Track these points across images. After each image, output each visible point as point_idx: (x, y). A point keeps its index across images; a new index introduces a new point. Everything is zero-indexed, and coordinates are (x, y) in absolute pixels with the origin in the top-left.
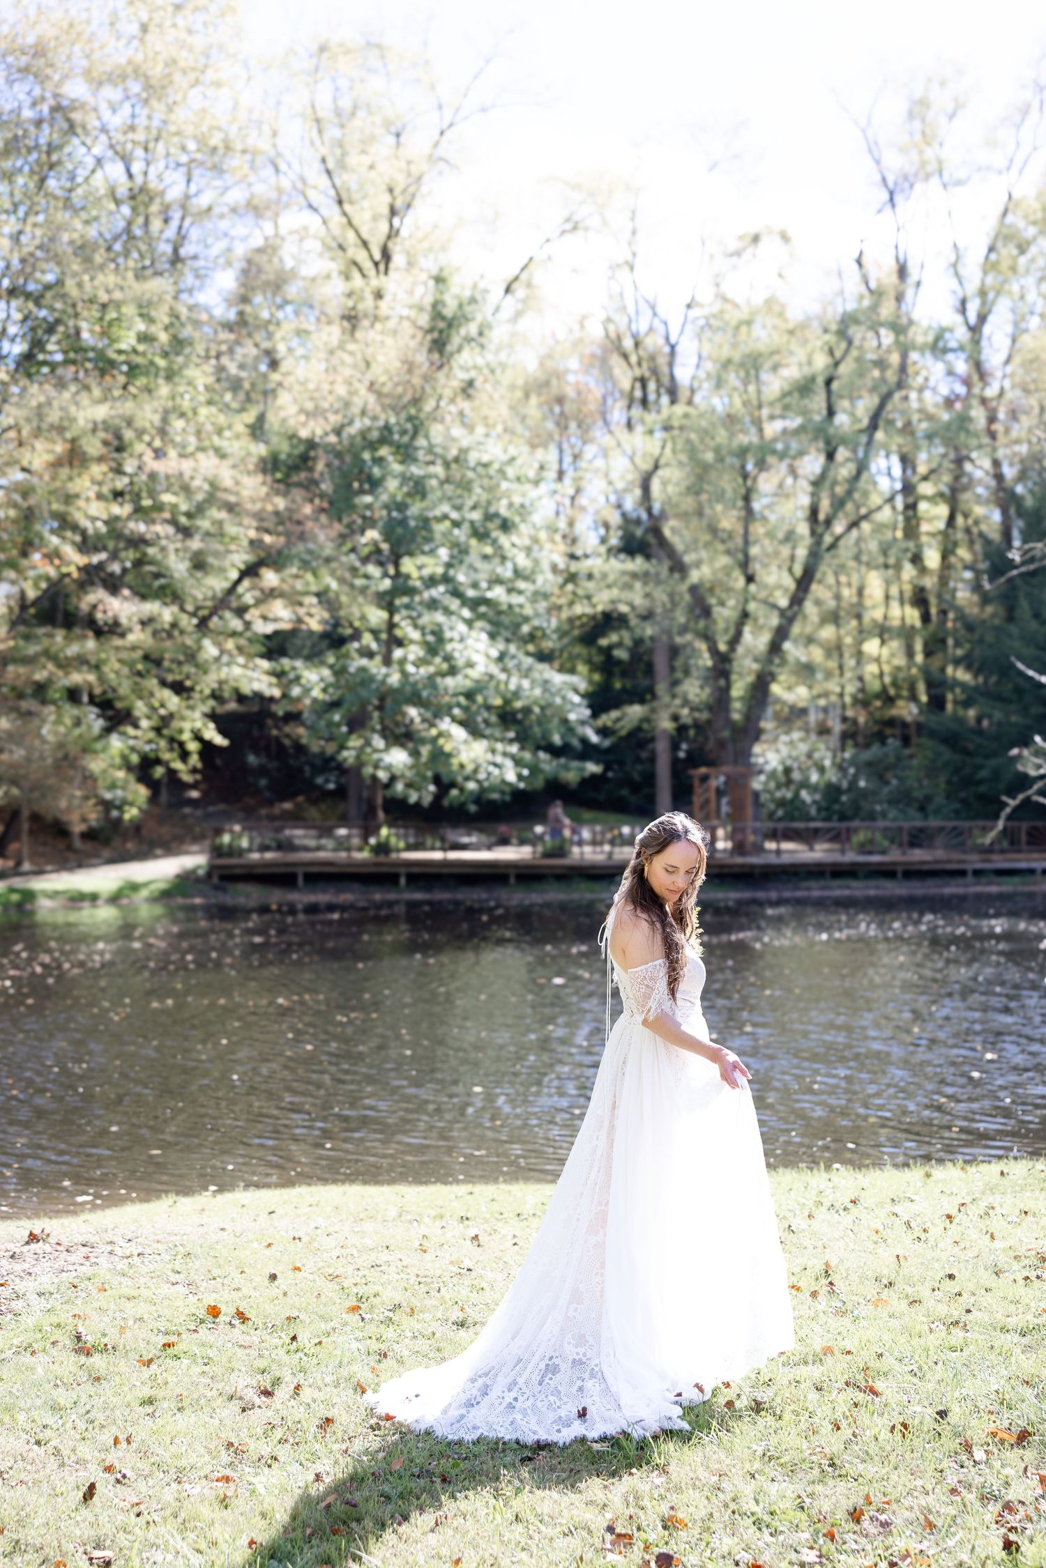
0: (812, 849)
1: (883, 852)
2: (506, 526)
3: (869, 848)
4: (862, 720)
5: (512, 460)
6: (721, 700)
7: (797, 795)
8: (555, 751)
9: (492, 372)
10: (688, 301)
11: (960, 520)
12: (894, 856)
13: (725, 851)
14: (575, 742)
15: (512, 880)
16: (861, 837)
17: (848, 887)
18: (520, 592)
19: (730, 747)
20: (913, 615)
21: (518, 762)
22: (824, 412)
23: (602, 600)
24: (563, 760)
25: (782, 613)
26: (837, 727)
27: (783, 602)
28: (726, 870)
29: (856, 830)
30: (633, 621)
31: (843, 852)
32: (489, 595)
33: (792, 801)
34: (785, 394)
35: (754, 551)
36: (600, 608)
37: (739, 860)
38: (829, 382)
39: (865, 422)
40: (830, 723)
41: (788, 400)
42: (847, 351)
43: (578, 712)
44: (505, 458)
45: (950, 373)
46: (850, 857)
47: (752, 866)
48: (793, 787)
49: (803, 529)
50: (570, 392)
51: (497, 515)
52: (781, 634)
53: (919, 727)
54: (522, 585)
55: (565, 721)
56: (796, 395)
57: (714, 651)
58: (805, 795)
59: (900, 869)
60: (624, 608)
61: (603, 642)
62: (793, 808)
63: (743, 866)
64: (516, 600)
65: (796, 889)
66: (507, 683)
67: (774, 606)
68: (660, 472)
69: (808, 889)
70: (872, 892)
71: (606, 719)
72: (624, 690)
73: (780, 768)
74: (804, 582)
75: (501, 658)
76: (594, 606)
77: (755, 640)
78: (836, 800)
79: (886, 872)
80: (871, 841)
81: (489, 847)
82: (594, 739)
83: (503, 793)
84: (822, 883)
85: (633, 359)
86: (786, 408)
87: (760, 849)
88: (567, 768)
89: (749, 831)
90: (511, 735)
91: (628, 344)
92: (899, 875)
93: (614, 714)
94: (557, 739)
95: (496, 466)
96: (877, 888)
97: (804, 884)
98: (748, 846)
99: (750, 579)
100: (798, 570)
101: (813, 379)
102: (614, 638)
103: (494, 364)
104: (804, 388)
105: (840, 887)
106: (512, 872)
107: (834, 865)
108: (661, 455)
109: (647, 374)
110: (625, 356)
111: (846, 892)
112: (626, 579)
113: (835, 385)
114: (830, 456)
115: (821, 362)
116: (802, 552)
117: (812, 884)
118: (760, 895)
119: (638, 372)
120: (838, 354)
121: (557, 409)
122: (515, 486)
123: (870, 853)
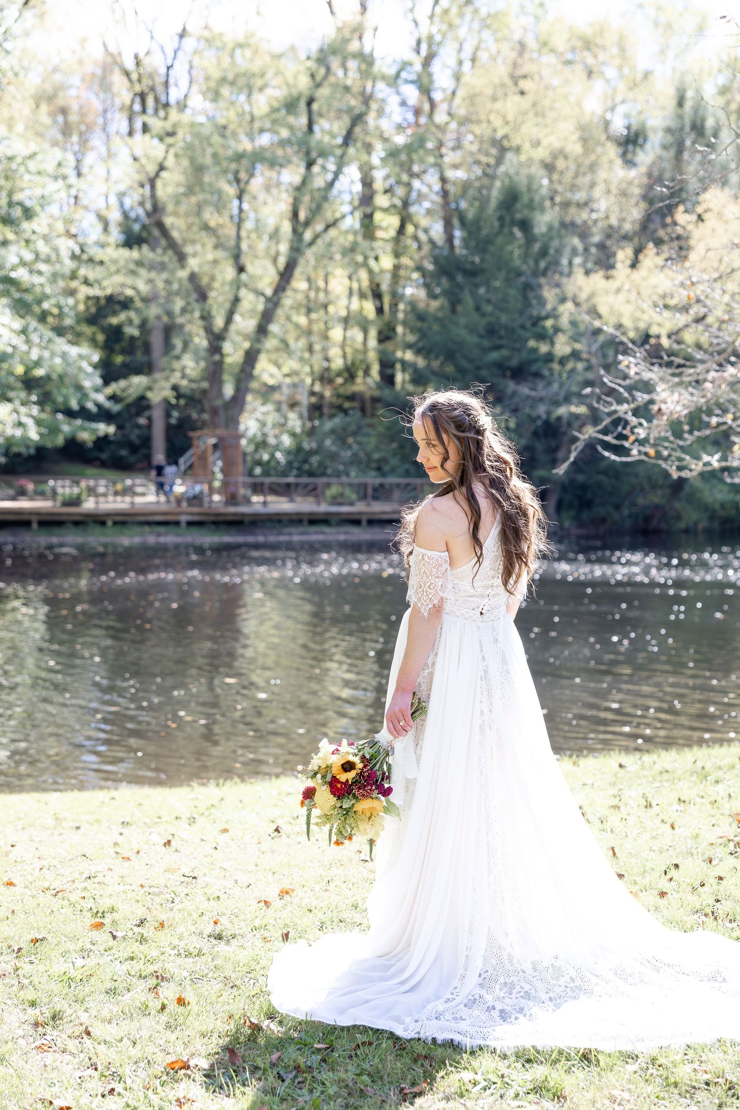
0: (292, 501)
1: (351, 504)
2: (28, 214)
3: (340, 500)
4: (328, 393)
5: (32, 156)
6: (215, 372)
7: (272, 456)
8: (70, 413)
9: (16, 75)
10: (180, 31)
11: (410, 229)
12: (360, 507)
13: (219, 502)
14: (90, 406)
15: (35, 526)
16: (334, 490)
17: (323, 533)
18: (40, 273)
19: (222, 414)
20: (369, 308)
21: (39, 423)
22: (305, 129)
23: (111, 285)
24: (79, 422)
25: (268, 300)
26: (304, 399)
27: (269, 292)
28: (221, 518)
29: (328, 485)
30: (138, 304)
31: (318, 503)
32: (13, 275)
33: (268, 462)
34: (275, 110)
35: (244, 246)
36: (109, 292)
37: (232, 509)
38: (310, 103)
39: (340, 140)
40: (298, 397)
41: (276, 116)
42: (326, 77)
43: (91, 380)
44: (27, 152)
45: (403, 103)
46: (324, 508)
47: (244, 515)
48: (270, 450)
49: (287, 227)
50: (75, 106)
51: (20, 204)
52: (267, 317)
53: (375, 400)
54: (43, 267)
55: (79, 388)
56: (283, 112)
57: (208, 330)
58: (279, 455)
59: (364, 518)
60: (129, 292)
61: (114, 321)
62: (268, 468)
63: (235, 514)
64: (37, 280)
65: (280, 534)
66: (28, 353)
67: (263, 294)
68: (164, 174)
69: (290, 534)
70: (342, 537)
71: (113, 388)
72: (124, 365)
73: (259, 435)
74: (286, 275)
75: (24, 331)
76: (104, 289)
77: (244, 323)
78: (305, 461)
79: (354, 521)
80: (342, 495)
81: (13, 498)
82: (108, 404)
83: (28, 447)
84: (301, 529)
85: (134, 76)
86: (274, 122)
87: (248, 501)
88: (83, 429)
89: (240, 485)
90: (34, 398)
91: (130, 65)
92: (364, 523)
93: (122, 383)
94: (74, 405)
95: (19, 160)
96: (346, 533)
97: (286, 530)
98: (240, 498)
99: (241, 269)
100: (282, 261)
101: (298, 99)
102: (122, 316)
103: (17, 68)
104: (290, 106)
105: (316, 533)
106: (35, 519)
107: (311, 514)
108: (165, 158)
109: (146, 90)
110: (127, 74)
111: (321, 537)
112: (132, 266)
113: (315, 106)
114: (310, 164)
115: (304, 83)
116: (284, 248)
117: (293, 530)
118: (250, 539)
119: (138, 88)
120: (318, 78)
121: (60, 119)
122: (37, 178)
123: (341, 504)
